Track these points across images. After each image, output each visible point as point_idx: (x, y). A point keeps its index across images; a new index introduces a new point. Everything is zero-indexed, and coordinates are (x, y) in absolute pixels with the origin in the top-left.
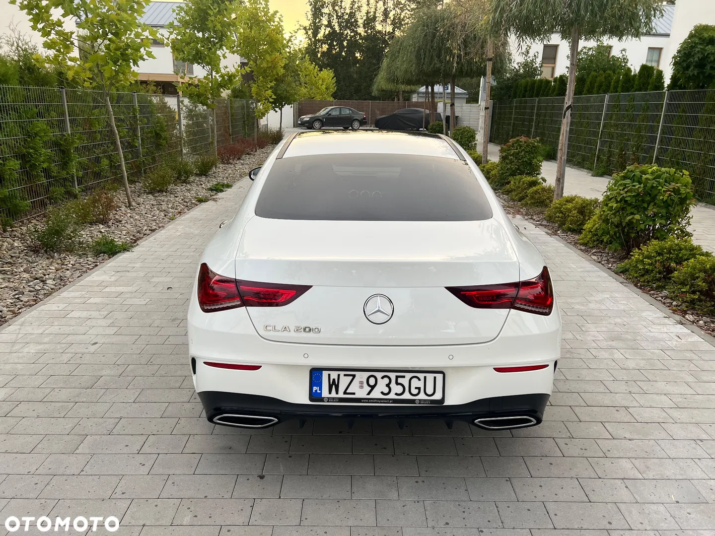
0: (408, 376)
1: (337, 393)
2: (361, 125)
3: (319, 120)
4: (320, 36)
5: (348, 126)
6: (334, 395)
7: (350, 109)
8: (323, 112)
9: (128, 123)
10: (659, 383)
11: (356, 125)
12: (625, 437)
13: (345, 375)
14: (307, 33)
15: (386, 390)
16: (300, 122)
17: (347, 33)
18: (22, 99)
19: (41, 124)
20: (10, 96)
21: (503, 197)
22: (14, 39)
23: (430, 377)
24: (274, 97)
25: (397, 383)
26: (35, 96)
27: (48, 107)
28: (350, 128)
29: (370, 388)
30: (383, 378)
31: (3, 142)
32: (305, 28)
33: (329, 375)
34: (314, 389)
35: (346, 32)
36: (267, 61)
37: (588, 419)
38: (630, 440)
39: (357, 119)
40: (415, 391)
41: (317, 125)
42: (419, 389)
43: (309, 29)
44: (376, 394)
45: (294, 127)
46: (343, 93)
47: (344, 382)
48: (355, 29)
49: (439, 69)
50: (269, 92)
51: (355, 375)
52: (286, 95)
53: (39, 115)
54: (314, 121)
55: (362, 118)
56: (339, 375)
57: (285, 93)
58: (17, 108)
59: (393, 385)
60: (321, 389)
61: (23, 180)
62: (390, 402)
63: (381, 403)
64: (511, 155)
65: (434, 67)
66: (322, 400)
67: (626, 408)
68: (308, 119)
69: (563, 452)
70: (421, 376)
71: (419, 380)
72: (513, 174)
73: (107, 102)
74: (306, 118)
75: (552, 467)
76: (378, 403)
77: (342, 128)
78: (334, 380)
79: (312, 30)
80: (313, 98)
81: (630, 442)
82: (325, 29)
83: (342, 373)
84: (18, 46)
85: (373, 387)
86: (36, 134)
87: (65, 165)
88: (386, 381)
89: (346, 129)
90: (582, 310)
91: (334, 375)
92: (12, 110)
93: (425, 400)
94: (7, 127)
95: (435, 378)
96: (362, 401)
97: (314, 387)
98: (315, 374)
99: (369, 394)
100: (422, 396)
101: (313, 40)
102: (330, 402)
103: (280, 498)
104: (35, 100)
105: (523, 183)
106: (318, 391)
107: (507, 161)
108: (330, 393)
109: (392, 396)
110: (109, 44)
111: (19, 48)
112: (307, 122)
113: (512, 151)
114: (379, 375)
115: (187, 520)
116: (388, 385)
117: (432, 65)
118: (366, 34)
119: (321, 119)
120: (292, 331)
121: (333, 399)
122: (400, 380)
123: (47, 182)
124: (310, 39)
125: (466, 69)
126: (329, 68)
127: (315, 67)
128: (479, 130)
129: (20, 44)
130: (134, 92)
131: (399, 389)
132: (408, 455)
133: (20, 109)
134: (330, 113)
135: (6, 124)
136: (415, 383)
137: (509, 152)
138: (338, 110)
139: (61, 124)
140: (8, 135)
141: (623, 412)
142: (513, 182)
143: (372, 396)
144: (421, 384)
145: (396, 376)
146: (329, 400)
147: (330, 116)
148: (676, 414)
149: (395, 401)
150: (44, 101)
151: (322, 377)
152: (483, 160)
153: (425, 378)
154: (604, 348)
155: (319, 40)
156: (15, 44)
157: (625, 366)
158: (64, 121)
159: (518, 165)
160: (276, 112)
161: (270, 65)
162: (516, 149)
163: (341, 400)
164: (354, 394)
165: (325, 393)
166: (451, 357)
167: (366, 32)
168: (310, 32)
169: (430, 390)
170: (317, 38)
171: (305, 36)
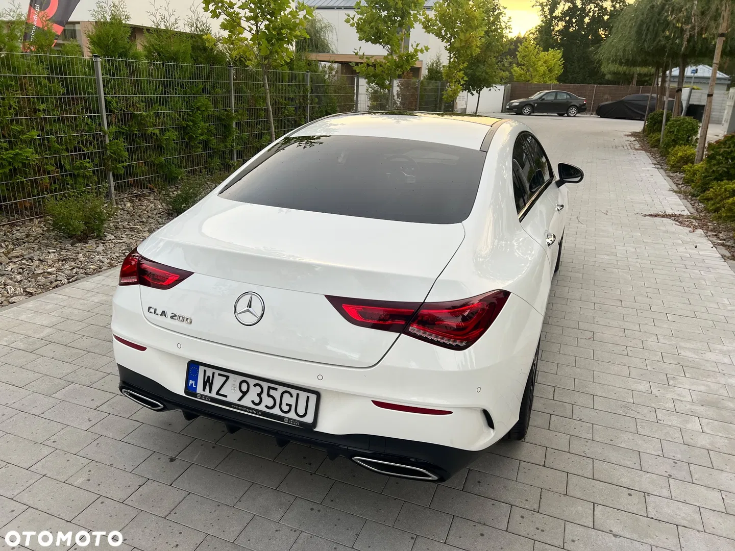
0: (281, 389)
1: (210, 392)
2: (578, 112)
3: (530, 104)
4: (558, 12)
5: (563, 112)
6: (207, 393)
7: (567, 94)
8: (536, 96)
9: (297, 102)
10: (724, 474)
11: (573, 111)
12: (611, 531)
13: (219, 375)
14: (543, 9)
15: (257, 400)
16: (508, 107)
17: (591, 8)
18: (189, 76)
19: (204, 100)
20: (177, 73)
21: (698, 205)
22: (194, 20)
23: (303, 396)
24: (466, 78)
25: (269, 395)
26: (204, 73)
27: (214, 84)
28: (566, 115)
29: (242, 394)
30: (255, 385)
31: (167, 115)
32: (541, 5)
33: (205, 371)
34: (190, 383)
35: (589, 7)
36: (461, 40)
37: (578, 495)
38: (615, 536)
39: (575, 105)
40: (286, 408)
41: (527, 110)
42: (290, 406)
43: (546, 5)
44: (246, 402)
45: (502, 112)
46: (575, 75)
47: (218, 382)
48: (601, 4)
49: (664, 47)
50: (461, 74)
51: (229, 377)
52: (485, 77)
53: (205, 91)
54: (525, 106)
55: (582, 104)
56: (214, 373)
57: (484, 74)
58: (183, 84)
59: (264, 395)
60: (196, 384)
61: (182, 150)
62: (259, 413)
63: (250, 412)
64: (720, 155)
65: (657, 44)
66: (195, 395)
67: (646, 494)
68: (517, 104)
69: (510, 525)
70: (294, 392)
71: (292, 396)
72: (719, 179)
73: (265, 80)
74: (516, 102)
75: (481, 539)
76: (247, 412)
77: (556, 114)
78: (209, 377)
79: (549, 7)
80: (529, 81)
81: (614, 538)
82: (564, 5)
83: (217, 372)
84: (197, 27)
85: (244, 394)
86: (198, 108)
87: (224, 139)
88: (258, 390)
89: (561, 115)
90: (690, 359)
91: (209, 372)
92: (178, 85)
93: (294, 420)
94: (171, 101)
95: (308, 397)
96: (232, 406)
97: (190, 381)
98: (193, 367)
99: (240, 400)
100: (292, 415)
101: (549, 17)
102: (203, 399)
103: (171, 485)
104: (205, 77)
105: (726, 190)
106: (194, 386)
107: (714, 162)
108: (204, 390)
109: (262, 407)
110: (269, 25)
111: (198, 29)
112: (516, 107)
113: (722, 150)
114: (252, 382)
115: (79, 481)
116: (259, 395)
117: (656, 42)
118: (612, 9)
119: (532, 104)
120: (169, 317)
121: (206, 397)
122: (272, 392)
123: (206, 153)
124: (546, 16)
125: (700, 47)
126: (556, 49)
127: (535, 47)
128: (723, 122)
129: (199, 26)
130: (308, 72)
131: (270, 402)
132: (328, 477)
133: (186, 85)
134: (543, 97)
135: (171, 98)
136: (287, 399)
137: (718, 150)
138: (554, 94)
139: (226, 101)
140: (172, 108)
141: (636, 498)
142: (716, 188)
143: (241, 403)
144: (292, 401)
145: (268, 387)
146: (202, 396)
147: (543, 101)
148: (713, 520)
149: (264, 414)
150: (211, 78)
151: (198, 371)
152: (696, 159)
153: (298, 395)
154: (682, 412)
155: (556, 17)
156: (195, 25)
157: (691, 442)
158: (229, 98)
159: (727, 168)
160: (473, 95)
161: (463, 44)
162: (728, 148)
163: (213, 400)
164: (226, 396)
165: (199, 390)
166: (320, 377)
167: (614, 6)
168: (546, 9)
169: (301, 411)
170: (554, 15)
171: (541, 13)
